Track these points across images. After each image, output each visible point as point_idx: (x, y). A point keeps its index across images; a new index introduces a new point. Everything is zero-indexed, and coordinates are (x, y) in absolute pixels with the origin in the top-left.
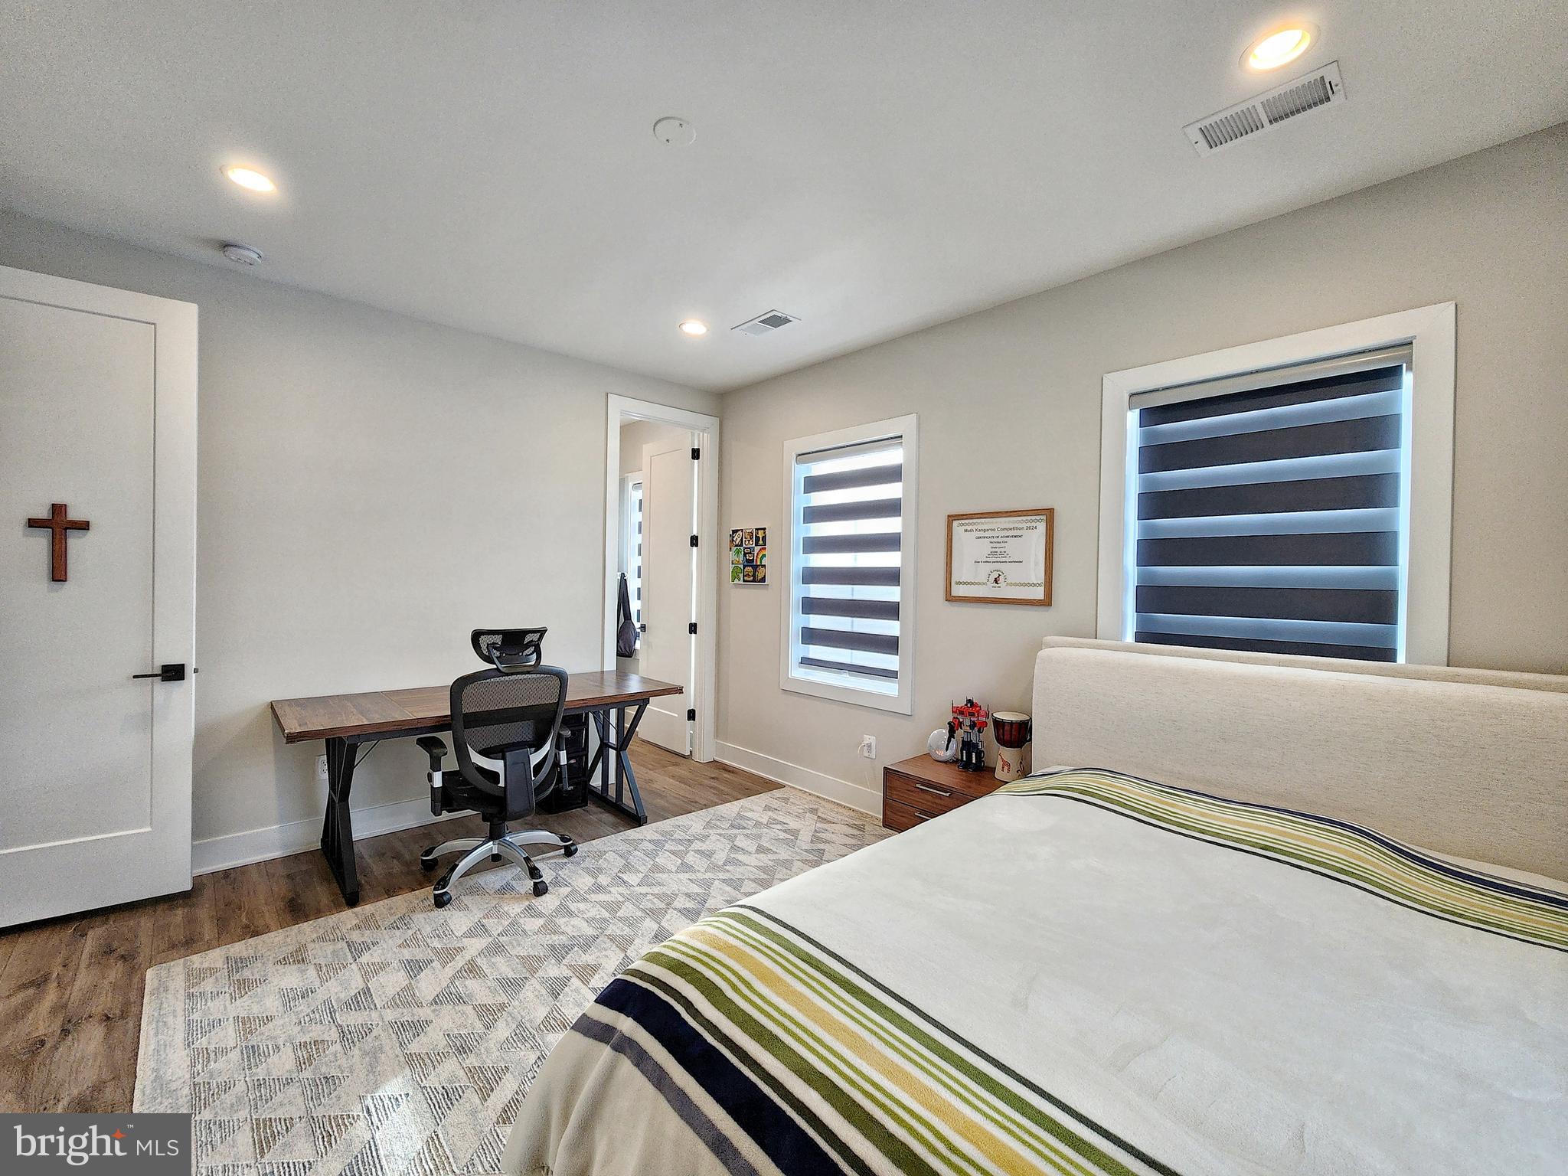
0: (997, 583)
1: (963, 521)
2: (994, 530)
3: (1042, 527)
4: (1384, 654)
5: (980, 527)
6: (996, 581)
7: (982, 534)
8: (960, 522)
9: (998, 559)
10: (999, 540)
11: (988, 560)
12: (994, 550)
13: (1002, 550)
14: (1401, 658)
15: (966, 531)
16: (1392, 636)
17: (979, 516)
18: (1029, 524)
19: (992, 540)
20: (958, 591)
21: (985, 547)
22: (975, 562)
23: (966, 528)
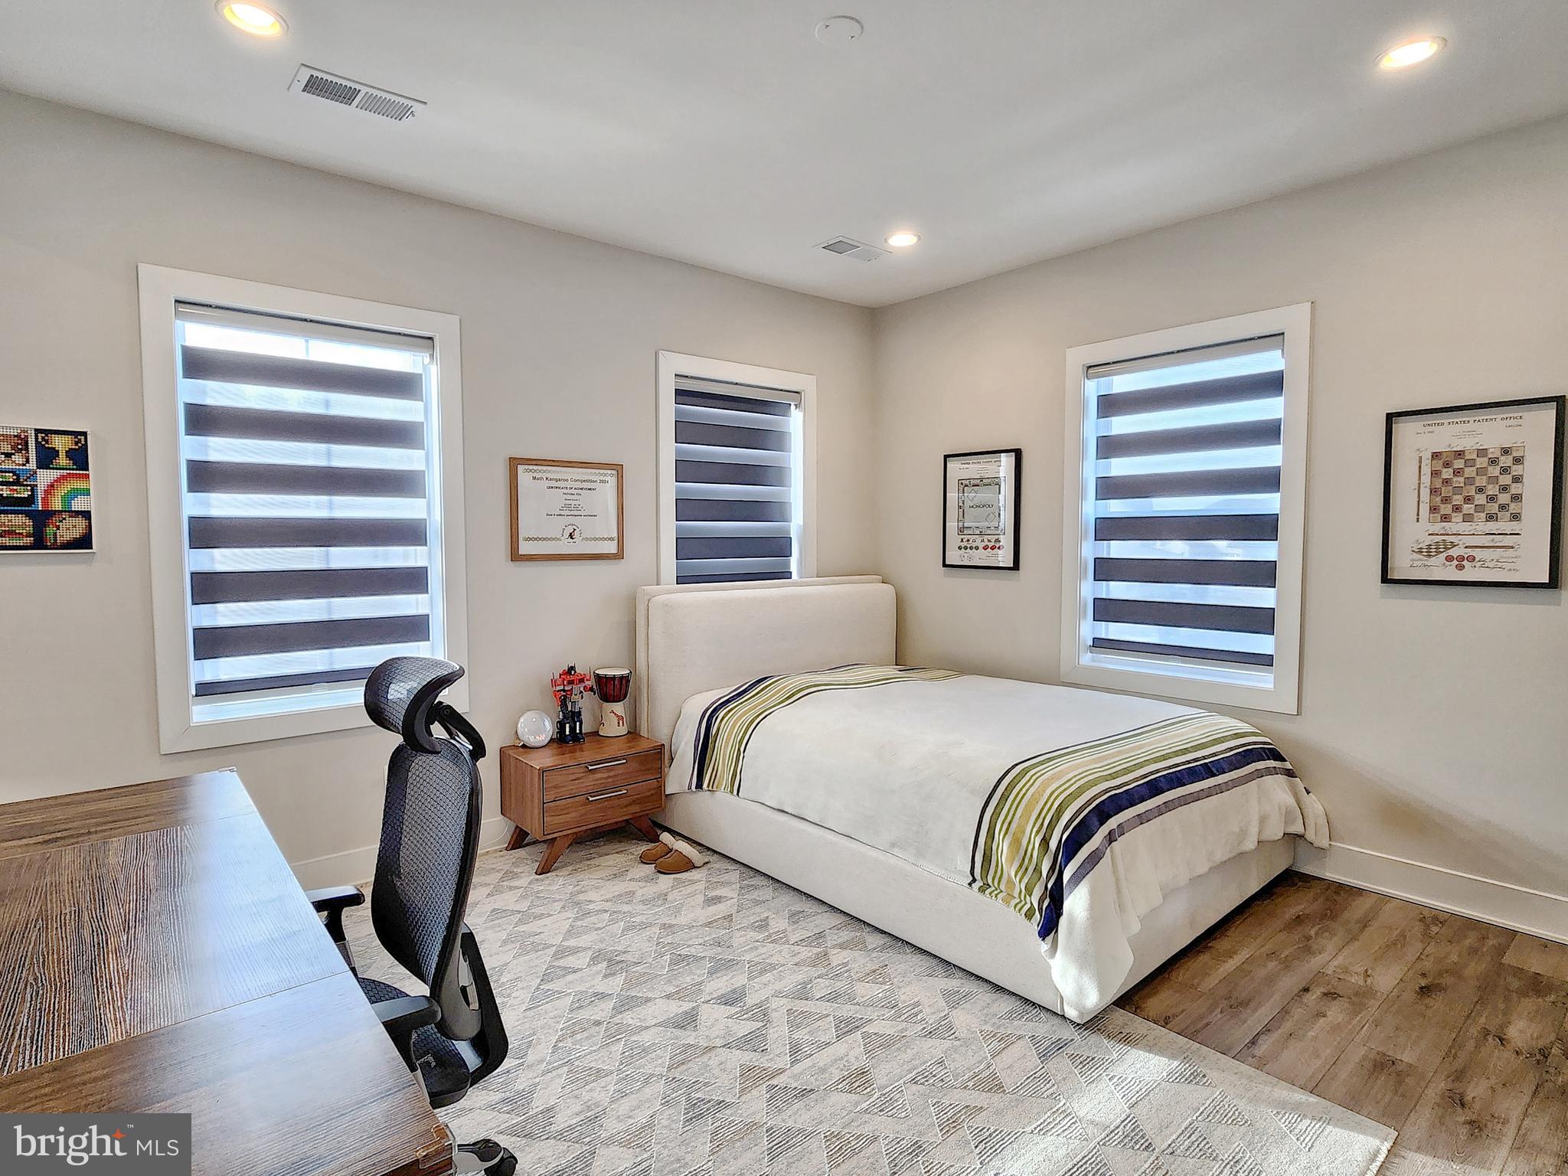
0: (572, 538)
1: (531, 467)
2: (567, 480)
3: (612, 481)
4: (787, 575)
5: (550, 476)
6: (571, 536)
7: (554, 484)
8: (527, 467)
9: (572, 513)
10: (572, 491)
11: (562, 513)
12: (568, 502)
13: (577, 503)
14: (795, 576)
15: (534, 478)
16: (788, 564)
17: (549, 463)
18: (602, 478)
19: (565, 491)
20: (525, 548)
21: (557, 499)
22: (547, 515)
23: (535, 475)
